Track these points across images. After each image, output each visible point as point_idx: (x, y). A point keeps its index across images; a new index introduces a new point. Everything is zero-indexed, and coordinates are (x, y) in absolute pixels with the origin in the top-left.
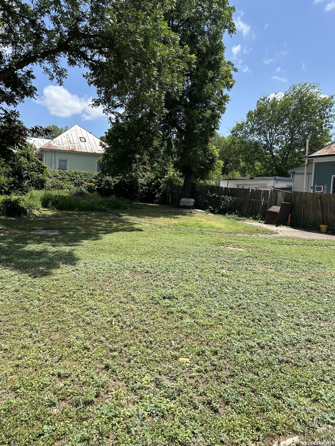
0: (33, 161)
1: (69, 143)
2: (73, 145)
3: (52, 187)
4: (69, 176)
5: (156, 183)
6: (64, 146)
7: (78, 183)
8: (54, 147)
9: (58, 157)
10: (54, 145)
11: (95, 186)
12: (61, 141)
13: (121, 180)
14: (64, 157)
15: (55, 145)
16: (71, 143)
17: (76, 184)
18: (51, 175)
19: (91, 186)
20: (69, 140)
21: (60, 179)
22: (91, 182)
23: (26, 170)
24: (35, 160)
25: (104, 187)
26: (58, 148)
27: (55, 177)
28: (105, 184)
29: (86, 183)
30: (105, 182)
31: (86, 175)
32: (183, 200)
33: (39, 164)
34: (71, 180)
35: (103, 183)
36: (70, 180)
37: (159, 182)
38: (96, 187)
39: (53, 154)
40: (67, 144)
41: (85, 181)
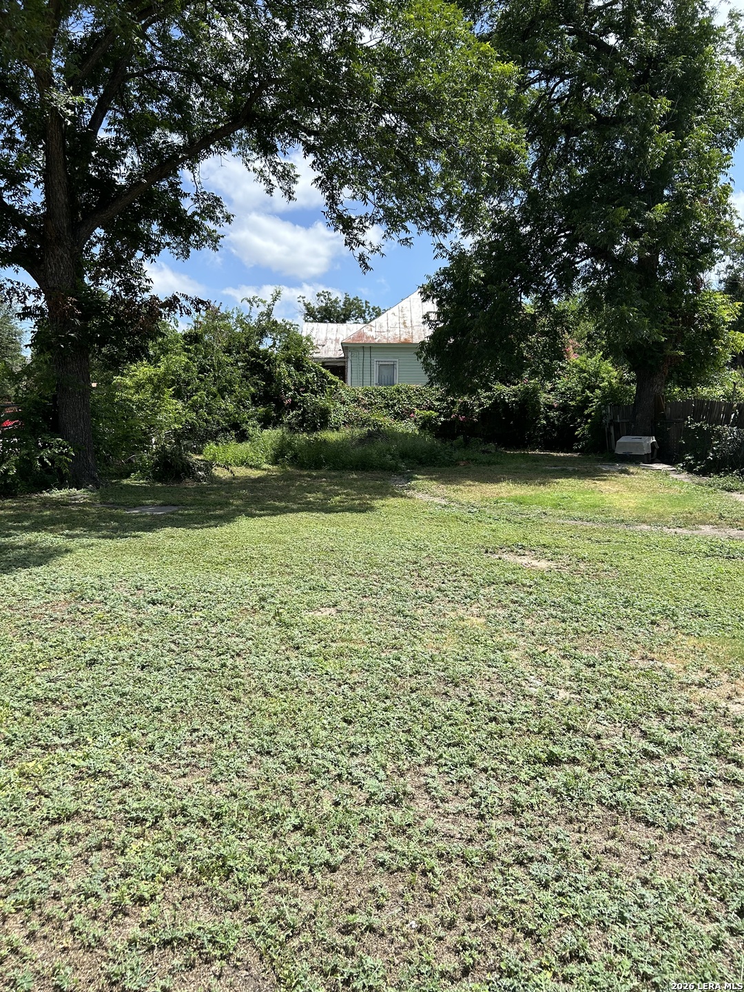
0: (310, 371)
1: (402, 326)
2: (410, 330)
3: (345, 423)
4: (385, 398)
5: (581, 401)
6: (391, 334)
7: (402, 412)
8: (368, 338)
9: (378, 358)
10: (369, 334)
11: (438, 417)
12: (385, 324)
13: (496, 400)
14: (388, 358)
15: (373, 334)
16: (406, 327)
17: (397, 414)
18: (345, 398)
19: (430, 418)
20: (402, 321)
21: (364, 406)
22: (429, 408)
23: (291, 391)
24: (314, 367)
25: (457, 417)
26: (376, 341)
27: (356, 401)
28: (460, 410)
29: (417, 411)
30: (460, 406)
31: (421, 394)
32: (623, 440)
33: (323, 377)
34: (387, 406)
35: (456, 409)
36: (385, 407)
37: (588, 397)
38: (442, 419)
39: (367, 354)
40: (397, 330)
41: (418, 406)
